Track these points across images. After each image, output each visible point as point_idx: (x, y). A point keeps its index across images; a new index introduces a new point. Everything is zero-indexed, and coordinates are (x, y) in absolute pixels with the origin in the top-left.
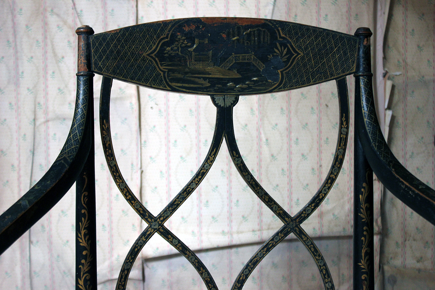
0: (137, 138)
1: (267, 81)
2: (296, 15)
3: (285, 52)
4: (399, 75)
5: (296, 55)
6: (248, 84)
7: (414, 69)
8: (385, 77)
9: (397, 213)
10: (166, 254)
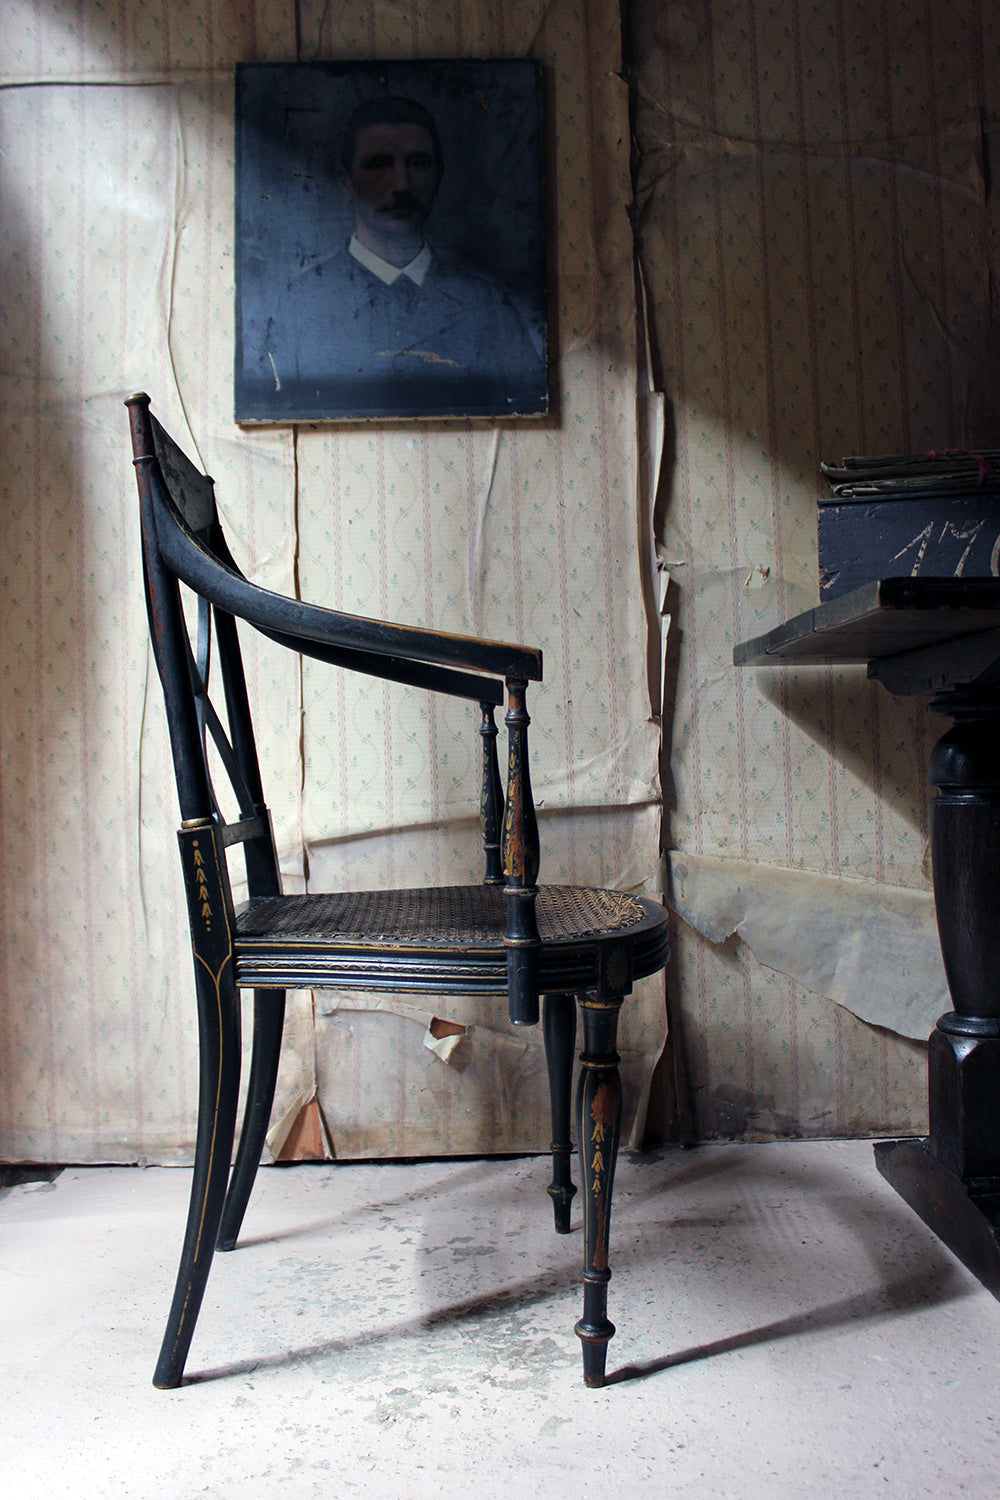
2: (527, 482)
4: (681, 565)
7: (702, 557)
8: (660, 568)
9: (687, 772)
10: (338, 835)
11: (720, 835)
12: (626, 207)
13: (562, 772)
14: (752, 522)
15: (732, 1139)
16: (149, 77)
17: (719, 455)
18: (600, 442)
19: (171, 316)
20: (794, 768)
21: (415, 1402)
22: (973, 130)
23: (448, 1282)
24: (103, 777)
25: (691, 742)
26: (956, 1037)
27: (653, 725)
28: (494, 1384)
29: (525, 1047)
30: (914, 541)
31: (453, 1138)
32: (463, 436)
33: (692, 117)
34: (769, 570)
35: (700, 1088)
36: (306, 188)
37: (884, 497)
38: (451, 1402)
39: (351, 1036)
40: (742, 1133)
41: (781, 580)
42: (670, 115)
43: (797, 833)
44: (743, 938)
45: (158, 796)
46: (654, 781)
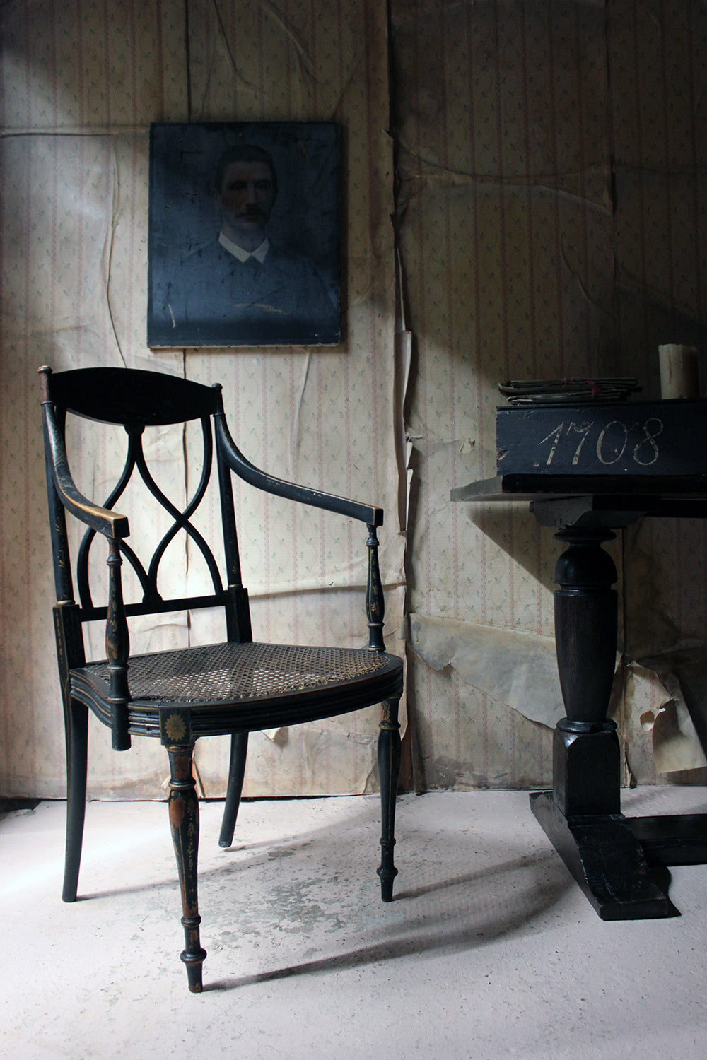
0: (183, 497)
2: (326, 386)
4: (421, 438)
7: (433, 433)
8: (407, 440)
9: (422, 565)
11: (442, 604)
12: (391, 215)
13: (346, 564)
14: (464, 412)
15: (447, 789)
16: (97, 131)
17: (445, 370)
18: (372, 361)
19: (109, 280)
20: (488, 564)
21: (235, 938)
22: (606, 171)
23: (263, 872)
25: (425, 547)
26: (566, 734)
27: (401, 537)
28: (281, 930)
29: (320, 731)
30: (552, 433)
31: (277, 786)
32: (288, 357)
33: (433, 159)
34: (474, 442)
35: (427, 758)
36: (193, 201)
37: (534, 406)
38: (255, 940)
40: (453, 785)
41: (482, 448)
42: (419, 158)
43: (489, 604)
44: (455, 667)
46: (401, 571)
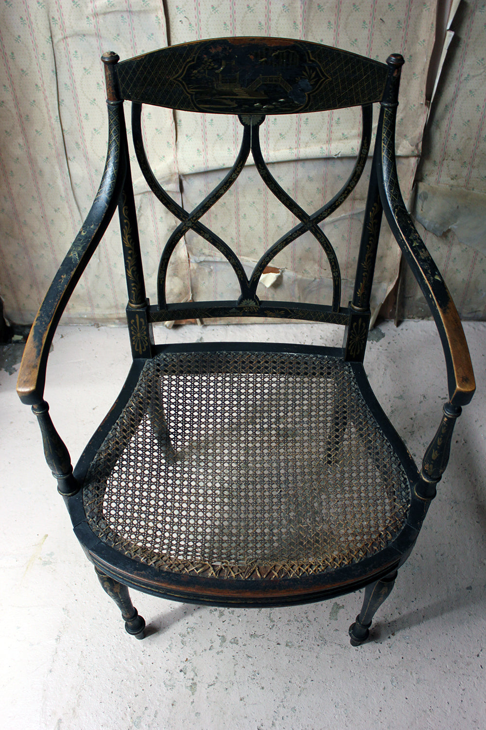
1: (293, 102)
3: (313, 75)
5: (324, 79)
6: (274, 105)
9: (440, 135)
10: (202, 170)
11: (453, 173)
13: (356, 132)
15: (423, 319)
24: (36, 131)
25: (448, 115)
27: (424, 106)
29: (314, 279)
35: (411, 297)
39: (212, 271)
44: (454, 231)
45: (77, 143)
46: (417, 146)
